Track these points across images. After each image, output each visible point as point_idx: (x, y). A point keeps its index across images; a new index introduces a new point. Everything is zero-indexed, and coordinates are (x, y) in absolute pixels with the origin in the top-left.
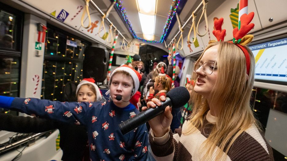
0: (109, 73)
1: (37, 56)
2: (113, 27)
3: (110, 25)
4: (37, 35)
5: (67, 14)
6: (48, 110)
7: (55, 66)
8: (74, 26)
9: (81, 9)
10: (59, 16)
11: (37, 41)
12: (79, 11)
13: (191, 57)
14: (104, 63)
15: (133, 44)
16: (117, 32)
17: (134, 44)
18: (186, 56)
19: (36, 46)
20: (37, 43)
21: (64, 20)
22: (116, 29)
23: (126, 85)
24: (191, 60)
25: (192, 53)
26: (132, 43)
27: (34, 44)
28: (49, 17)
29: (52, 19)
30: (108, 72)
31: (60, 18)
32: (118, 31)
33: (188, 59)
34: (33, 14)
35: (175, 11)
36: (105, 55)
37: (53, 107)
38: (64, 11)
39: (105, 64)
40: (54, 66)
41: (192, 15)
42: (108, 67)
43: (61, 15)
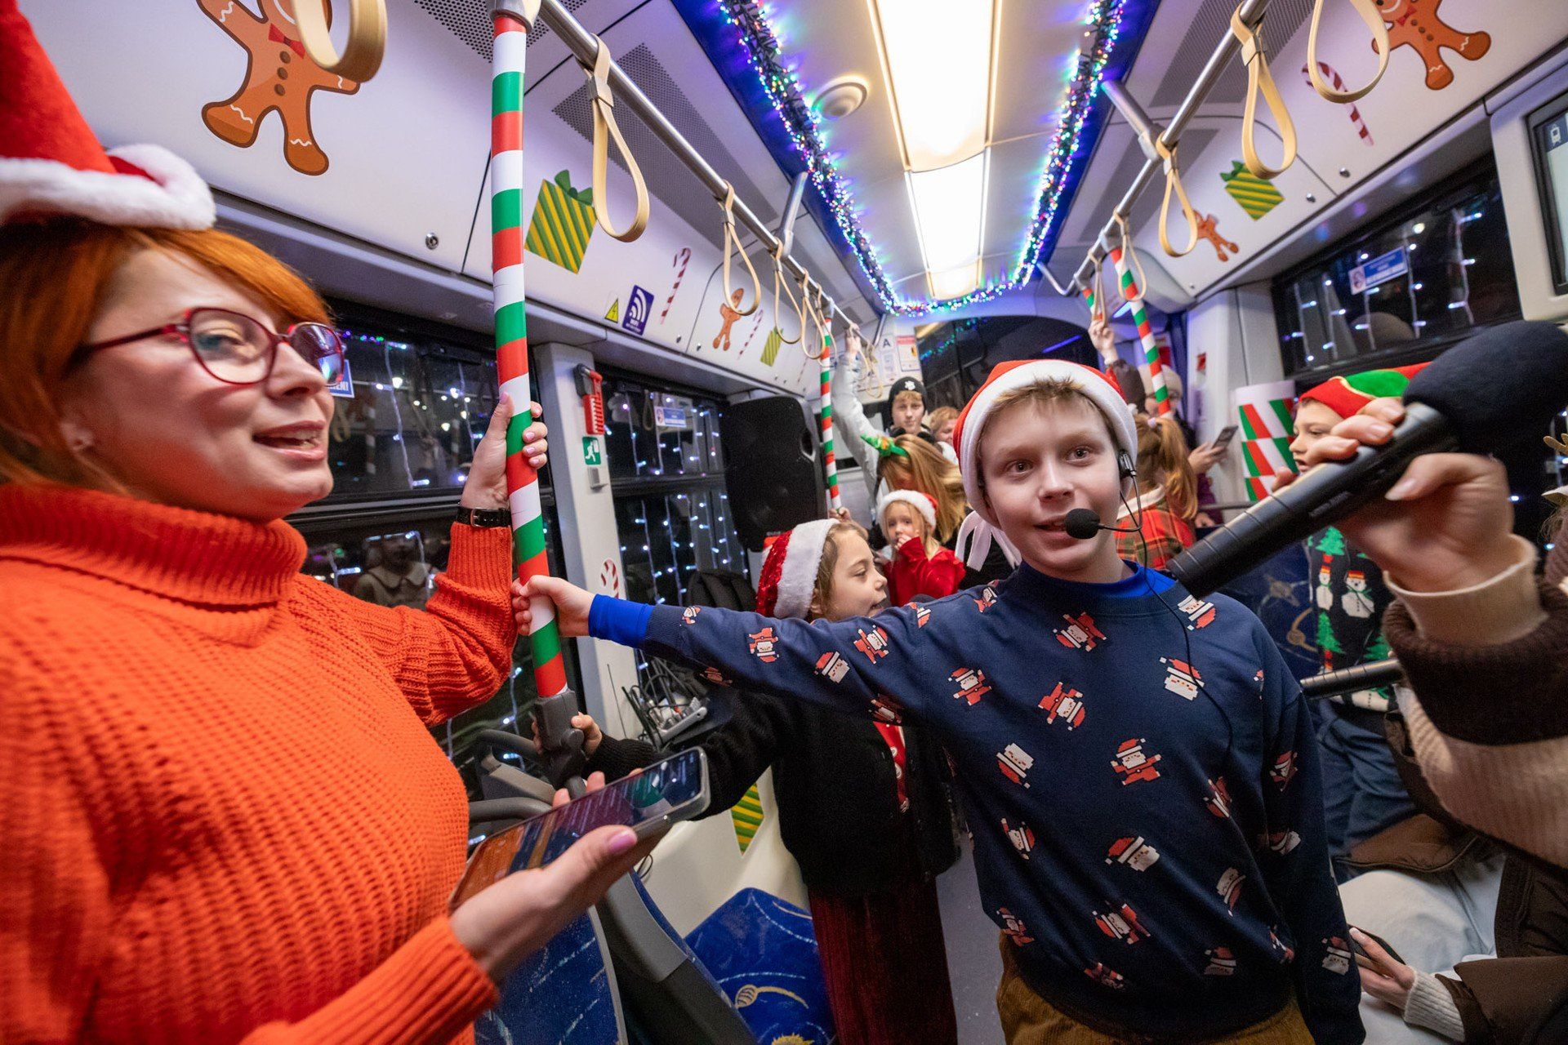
0: (832, 496)
1: (597, 489)
2: (810, 286)
3: (797, 280)
4: (581, 411)
5: (650, 298)
6: (760, 645)
7: (643, 521)
8: (670, 342)
9: (685, 262)
10: (627, 319)
11: (586, 434)
12: (681, 274)
13: (1233, 287)
14: (806, 454)
15: (886, 343)
16: (825, 304)
17: (891, 341)
18: (1193, 293)
19: (586, 453)
20: (587, 441)
21: (642, 326)
22: (821, 292)
23: (1080, 454)
24: (1235, 304)
25: (1235, 260)
26: (882, 342)
27: (581, 446)
28: (600, 332)
29: (613, 337)
30: (828, 492)
31: (632, 321)
32: (830, 299)
33: (1212, 305)
34: (556, 342)
35: (1101, 76)
36: (803, 421)
37: (774, 634)
38: (639, 292)
39: (812, 458)
40: (637, 521)
41: (1235, 28)
42: (824, 472)
43: (633, 308)
